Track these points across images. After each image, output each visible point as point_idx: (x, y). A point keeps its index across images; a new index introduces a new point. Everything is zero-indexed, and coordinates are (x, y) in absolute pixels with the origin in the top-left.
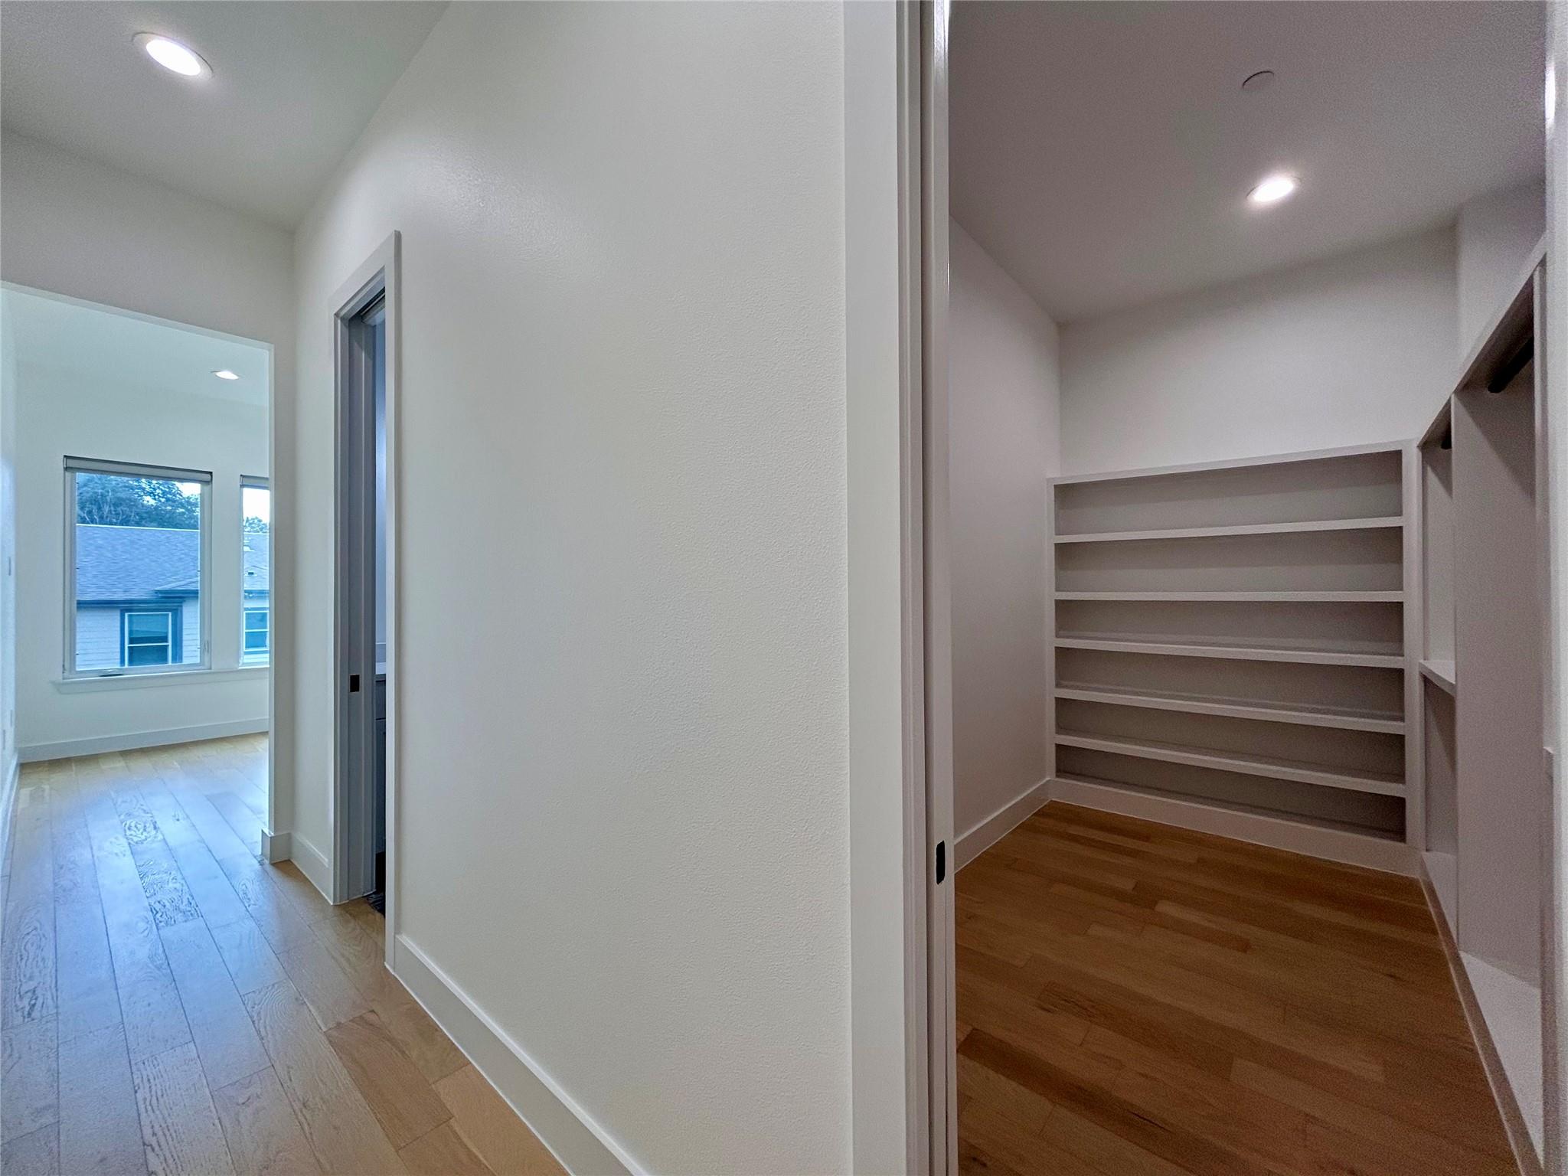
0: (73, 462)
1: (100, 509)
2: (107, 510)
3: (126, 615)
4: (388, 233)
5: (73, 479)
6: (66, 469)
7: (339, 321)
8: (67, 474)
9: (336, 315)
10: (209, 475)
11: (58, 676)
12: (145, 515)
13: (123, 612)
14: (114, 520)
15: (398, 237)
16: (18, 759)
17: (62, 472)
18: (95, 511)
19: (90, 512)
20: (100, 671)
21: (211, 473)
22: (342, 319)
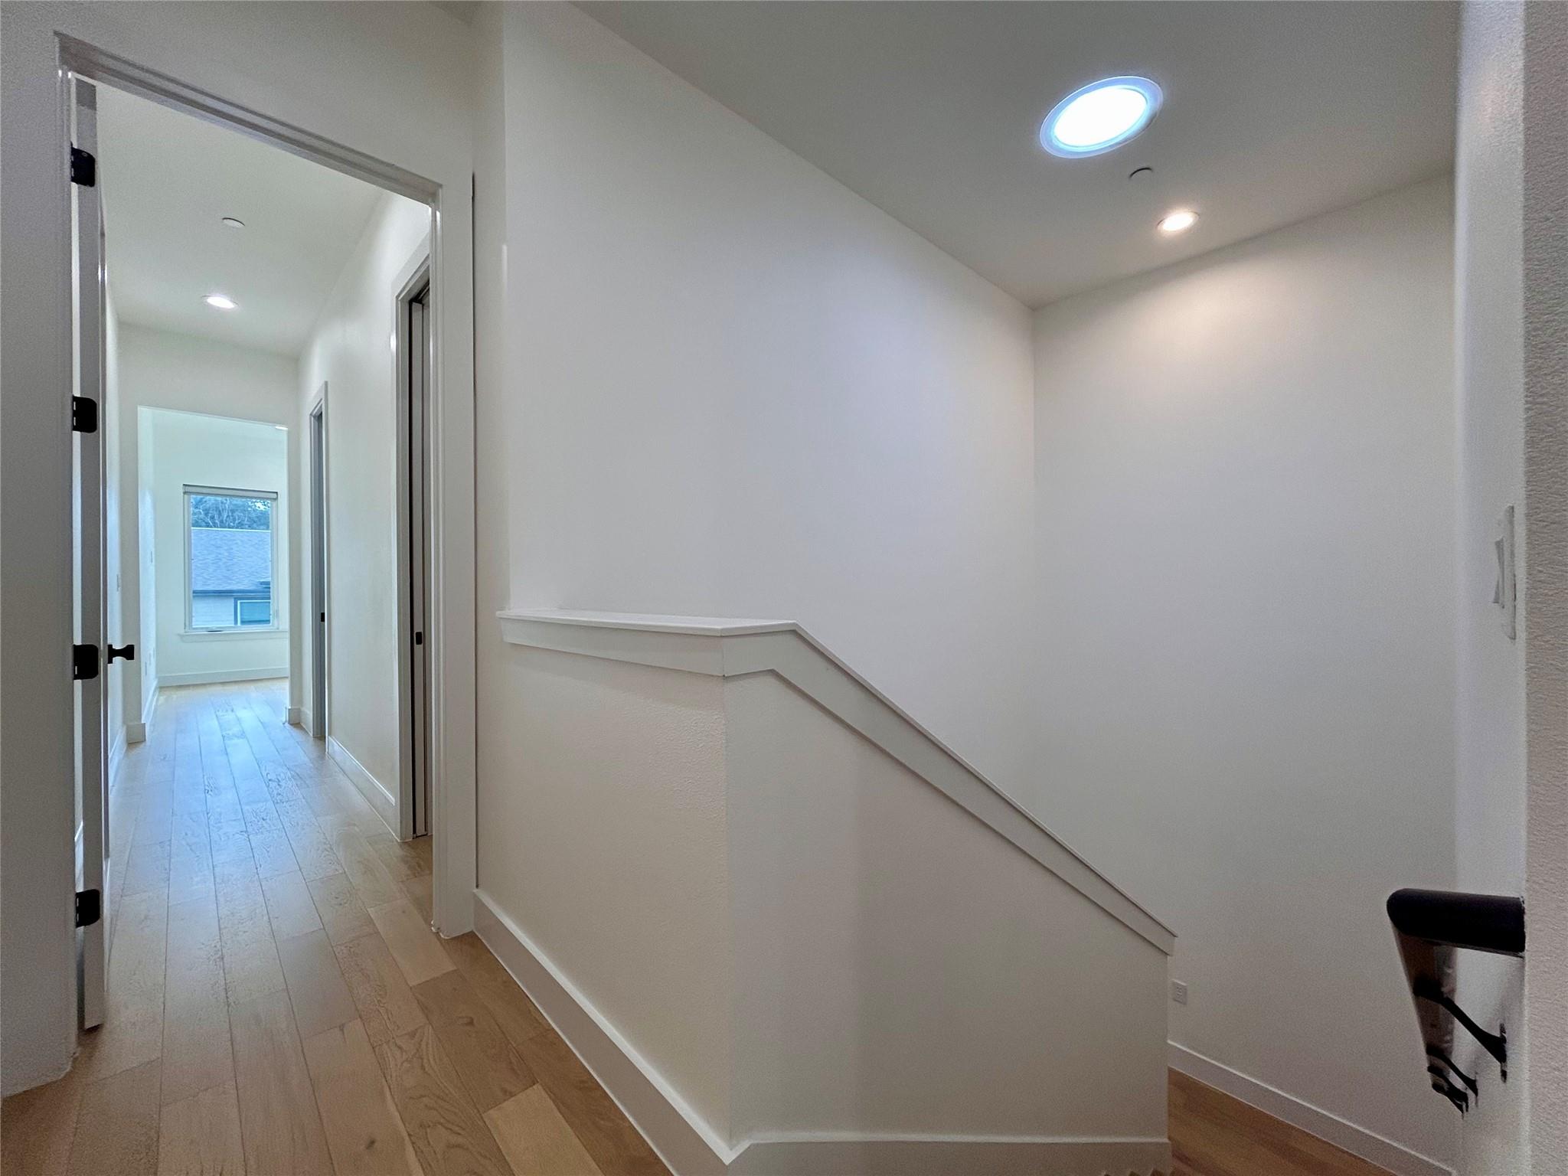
0: (188, 490)
1: (220, 514)
2: (225, 516)
3: (239, 602)
4: (322, 382)
5: (189, 499)
6: (185, 493)
7: (312, 419)
8: (186, 496)
9: (311, 414)
10: (275, 494)
11: (182, 632)
12: (256, 519)
13: (236, 599)
14: (232, 524)
15: (326, 383)
16: (159, 682)
17: (182, 494)
18: (216, 517)
19: (212, 518)
20: (207, 628)
21: (277, 493)
22: (314, 417)
